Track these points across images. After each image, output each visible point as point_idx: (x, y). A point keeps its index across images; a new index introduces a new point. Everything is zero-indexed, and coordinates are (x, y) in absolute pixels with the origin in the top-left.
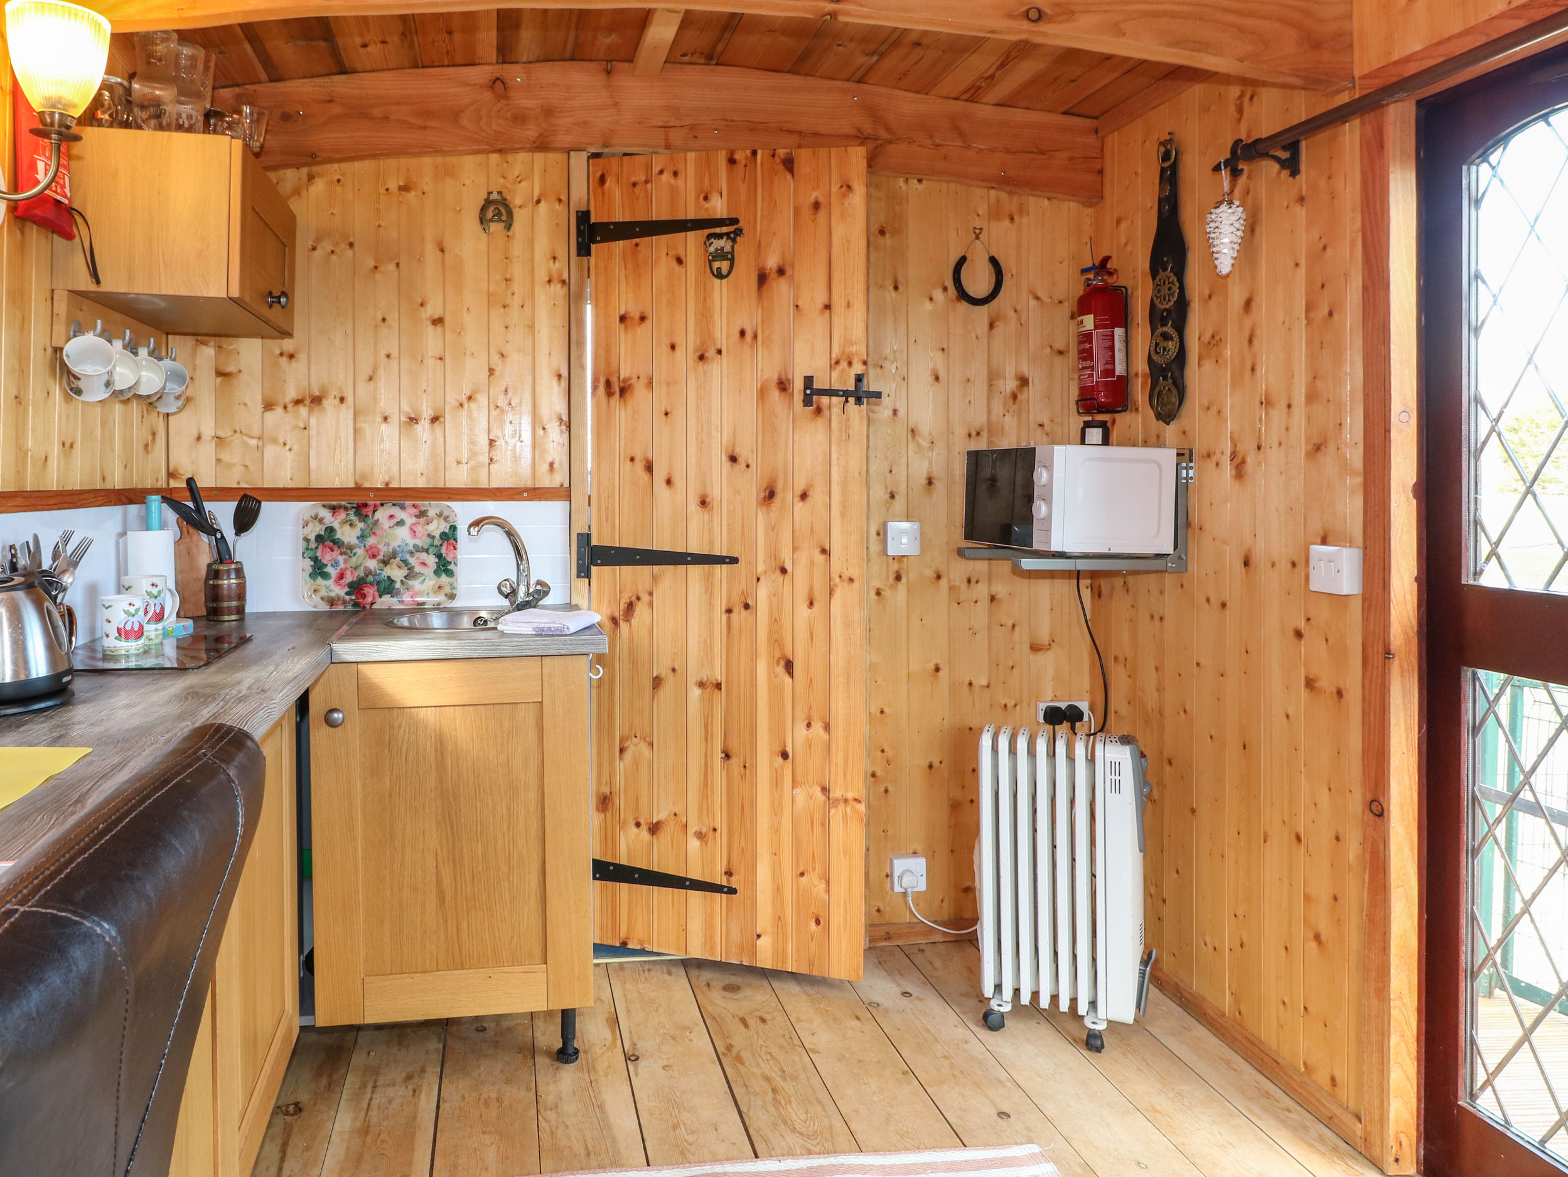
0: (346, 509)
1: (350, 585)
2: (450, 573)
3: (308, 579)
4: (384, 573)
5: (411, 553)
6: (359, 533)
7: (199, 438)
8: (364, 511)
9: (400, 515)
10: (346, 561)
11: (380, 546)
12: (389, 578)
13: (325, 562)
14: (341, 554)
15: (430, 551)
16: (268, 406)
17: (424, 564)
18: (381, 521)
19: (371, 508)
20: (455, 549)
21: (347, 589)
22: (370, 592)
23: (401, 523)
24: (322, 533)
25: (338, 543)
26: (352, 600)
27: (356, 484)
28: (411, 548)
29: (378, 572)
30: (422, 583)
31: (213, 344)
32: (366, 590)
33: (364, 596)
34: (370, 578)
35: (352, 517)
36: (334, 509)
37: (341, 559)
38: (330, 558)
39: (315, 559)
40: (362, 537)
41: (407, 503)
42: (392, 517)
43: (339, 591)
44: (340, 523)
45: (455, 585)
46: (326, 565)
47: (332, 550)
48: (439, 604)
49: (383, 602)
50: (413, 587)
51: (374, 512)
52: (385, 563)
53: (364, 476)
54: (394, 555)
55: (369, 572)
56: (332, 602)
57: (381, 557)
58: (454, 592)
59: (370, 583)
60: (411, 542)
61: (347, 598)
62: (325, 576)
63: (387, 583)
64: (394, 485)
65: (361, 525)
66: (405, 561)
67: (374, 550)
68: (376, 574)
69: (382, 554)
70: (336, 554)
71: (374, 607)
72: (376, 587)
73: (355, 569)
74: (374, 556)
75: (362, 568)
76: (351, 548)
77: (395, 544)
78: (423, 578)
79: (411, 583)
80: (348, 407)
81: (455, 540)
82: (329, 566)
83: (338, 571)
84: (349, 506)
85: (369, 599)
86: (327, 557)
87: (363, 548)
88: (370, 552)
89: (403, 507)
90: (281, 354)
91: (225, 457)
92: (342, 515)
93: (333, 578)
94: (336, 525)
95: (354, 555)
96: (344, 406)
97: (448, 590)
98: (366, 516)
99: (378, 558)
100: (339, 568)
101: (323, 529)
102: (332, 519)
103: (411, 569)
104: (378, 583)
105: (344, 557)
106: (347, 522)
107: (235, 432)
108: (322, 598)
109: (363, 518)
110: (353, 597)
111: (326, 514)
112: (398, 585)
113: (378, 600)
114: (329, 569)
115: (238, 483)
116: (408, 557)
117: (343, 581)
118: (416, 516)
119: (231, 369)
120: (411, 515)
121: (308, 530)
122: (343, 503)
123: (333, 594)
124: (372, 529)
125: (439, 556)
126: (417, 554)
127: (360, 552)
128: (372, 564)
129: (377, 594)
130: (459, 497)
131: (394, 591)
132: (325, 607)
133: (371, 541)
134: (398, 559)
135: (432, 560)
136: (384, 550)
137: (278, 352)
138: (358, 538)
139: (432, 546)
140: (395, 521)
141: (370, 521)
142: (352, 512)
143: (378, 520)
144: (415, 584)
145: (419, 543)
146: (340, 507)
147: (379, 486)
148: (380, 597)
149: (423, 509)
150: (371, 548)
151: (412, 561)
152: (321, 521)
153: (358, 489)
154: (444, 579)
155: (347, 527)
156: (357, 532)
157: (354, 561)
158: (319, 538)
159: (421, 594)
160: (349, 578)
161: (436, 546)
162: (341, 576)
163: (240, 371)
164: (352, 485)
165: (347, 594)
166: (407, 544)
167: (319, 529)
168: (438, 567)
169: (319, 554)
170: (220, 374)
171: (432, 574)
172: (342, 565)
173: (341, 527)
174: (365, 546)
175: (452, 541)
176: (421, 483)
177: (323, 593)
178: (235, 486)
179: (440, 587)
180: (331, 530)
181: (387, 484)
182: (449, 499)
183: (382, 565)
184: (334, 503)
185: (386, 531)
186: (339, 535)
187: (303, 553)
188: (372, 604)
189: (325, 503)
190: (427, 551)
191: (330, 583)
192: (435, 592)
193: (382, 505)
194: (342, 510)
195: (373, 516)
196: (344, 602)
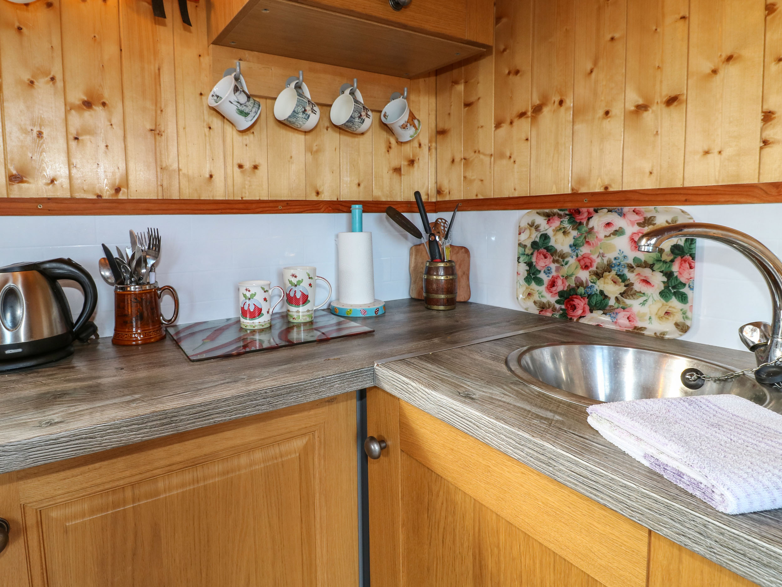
0: (560, 216)
1: (561, 294)
2: (683, 298)
3: (522, 282)
4: (596, 287)
5: (631, 267)
6: (572, 242)
7: (453, 161)
8: (578, 218)
9: (619, 222)
10: (557, 269)
11: (594, 257)
12: (602, 292)
13: (538, 268)
14: (554, 261)
15: (655, 267)
16: (498, 125)
17: (646, 282)
18: (596, 229)
19: (586, 215)
20: (691, 267)
21: (557, 298)
22: (581, 304)
23: (619, 232)
24: (537, 240)
25: (551, 251)
26: (561, 309)
27: (572, 189)
28: (630, 261)
29: (590, 284)
30: (643, 304)
31: (463, 81)
32: (577, 302)
33: (574, 308)
34: (581, 290)
35: (566, 225)
36: (549, 217)
37: (553, 266)
38: (543, 265)
39: (530, 264)
40: (575, 246)
41: (626, 209)
42: (608, 224)
43: (550, 298)
44: (554, 231)
45: (689, 314)
46: (540, 271)
47: (546, 257)
48: (663, 334)
49: (592, 318)
50: (630, 306)
51: (589, 219)
52: (599, 275)
53: (581, 181)
54: (609, 267)
55: (580, 284)
56: (543, 307)
57: (594, 268)
58: (688, 323)
59: (581, 295)
60: (631, 255)
61: (558, 306)
62: (539, 282)
63: (600, 298)
64: (614, 188)
65: (574, 233)
66: (622, 277)
67: (586, 260)
68: (587, 287)
69: (595, 265)
70: (549, 261)
71: (582, 321)
72: (587, 300)
73: (567, 278)
74: (586, 267)
75: (573, 278)
76: (563, 256)
77: (610, 256)
78: (644, 298)
79: (628, 302)
80: (567, 109)
81: (693, 256)
82: (542, 272)
83: (550, 278)
84: (562, 213)
85: (579, 312)
86: (541, 263)
87: (575, 257)
88: (582, 263)
89: (622, 214)
90: (509, 73)
91: (469, 175)
92: (556, 223)
93: (546, 285)
94: (550, 232)
95: (566, 264)
96: (563, 109)
97: (678, 318)
98: (581, 224)
99: (591, 269)
100: (551, 276)
101: (539, 236)
102: (547, 226)
103: (629, 286)
104: (590, 296)
105: (556, 265)
106: (560, 229)
107: (475, 152)
108: (535, 302)
109: (577, 225)
110: (563, 307)
111: (541, 221)
112: (612, 302)
113: (589, 315)
114: (542, 275)
115: (477, 195)
116: (626, 271)
117: (554, 289)
118: (639, 224)
119: (472, 99)
120: (632, 223)
121: (523, 237)
122: (556, 210)
123: (544, 300)
124: (585, 238)
125: (669, 275)
126: (638, 270)
127: (572, 261)
128: (584, 275)
129: (587, 308)
130: (702, 198)
131: (608, 308)
132: (534, 310)
133: (584, 250)
134: (613, 273)
135: (658, 279)
136: (597, 261)
137: (507, 72)
138: (571, 246)
139: (659, 260)
140: (612, 229)
141: (584, 229)
142: (566, 220)
143: (592, 228)
144: (634, 304)
145: (642, 257)
146: (554, 214)
147: (597, 190)
148: (591, 311)
149: (648, 215)
150: (584, 257)
151: (631, 276)
152: (537, 228)
153: (575, 195)
154: (674, 302)
155: (560, 235)
156: (569, 240)
157: (565, 270)
158: (534, 245)
159: (642, 317)
160: (560, 287)
161: (665, 262)
162: (553, 284)
163: (479, 99)
164: (570, 192)
165: (558, 302)
166: (625, 257)
167: (535, 236)
168: (667, 287)
169: (534, 260)
170: (467, 105)
171: (657, 297)
172: (554, 274)
173: (555, 235)
174: (577, 256)
175: (687, 257)
176: (649, 184)
177: (536, 297)
178: (475, 198)
179: (667, 313)
180: (545, 237)
181: (606, 188)
182: (687, 202)
183: (594, 277)
184: (547, 211)
185: (600, 240)
186: (552, 243)
187: (519, 258)
188: (581, 317)
189: (538, 211)
190: (651, 267)
191: (543, 289)
192: (661, 318)
193: (596, 211)
194: (556, 218)
195: (587, 224)
196: (554, 310)
